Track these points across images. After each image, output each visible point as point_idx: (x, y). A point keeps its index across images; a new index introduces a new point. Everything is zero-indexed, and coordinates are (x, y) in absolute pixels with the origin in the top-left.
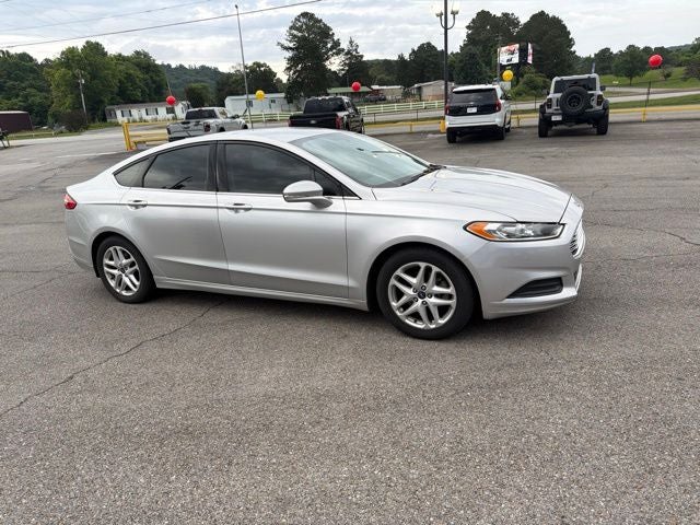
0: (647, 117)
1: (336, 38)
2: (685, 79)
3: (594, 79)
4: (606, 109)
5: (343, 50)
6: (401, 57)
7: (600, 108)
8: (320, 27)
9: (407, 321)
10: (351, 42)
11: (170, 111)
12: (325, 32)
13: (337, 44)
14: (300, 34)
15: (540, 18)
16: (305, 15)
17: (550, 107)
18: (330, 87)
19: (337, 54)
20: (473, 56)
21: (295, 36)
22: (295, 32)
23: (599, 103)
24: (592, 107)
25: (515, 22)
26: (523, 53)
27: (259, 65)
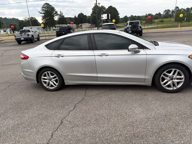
0: (148, 32)
1: (56, 11)
2: (145, 24)
3: (139, 22)
4: (142, 29)
5: (58, 14)
6: (75, 16)
7: (141, 29)
8: (51, 8)
9: (166, 88)
10: (61, 12)
11: (5, 31)
12: (53, 9)
13: (56, 12)
14: (45, 9)
15: (111, 7)
16: (46, 4)
17: (128, 29)
18: (56, 24)
19: (57, 15)
20: (95, 17)
21: (44, 10)
22: (44, 9)
23: (140, 28)
24: (138, 29)
25: (104, 8)
26: (108, 16)
27: (32, 18)
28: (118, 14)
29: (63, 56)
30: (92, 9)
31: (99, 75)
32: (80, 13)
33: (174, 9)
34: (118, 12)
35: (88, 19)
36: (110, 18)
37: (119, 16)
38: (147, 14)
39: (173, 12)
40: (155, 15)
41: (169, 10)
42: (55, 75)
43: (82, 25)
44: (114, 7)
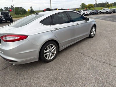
3: (8, 12)
31: (76, 37)
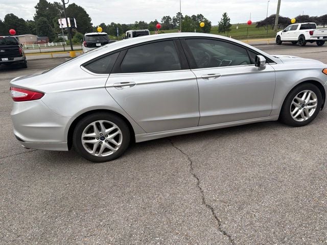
28: (89, 19)
29: (134, 85)
30: (36, 7)
32: (9, 15)
33: (175, 16)
34: (88, 15)
35: (30, 27)
36: (76, 26)
37: (91, 22)
38: (136, 22)
39: (175, 20)
40: (150, 24)
41: (169, 18)
42: (115, 127)
43: (20, 39)
44: (80, 7)
